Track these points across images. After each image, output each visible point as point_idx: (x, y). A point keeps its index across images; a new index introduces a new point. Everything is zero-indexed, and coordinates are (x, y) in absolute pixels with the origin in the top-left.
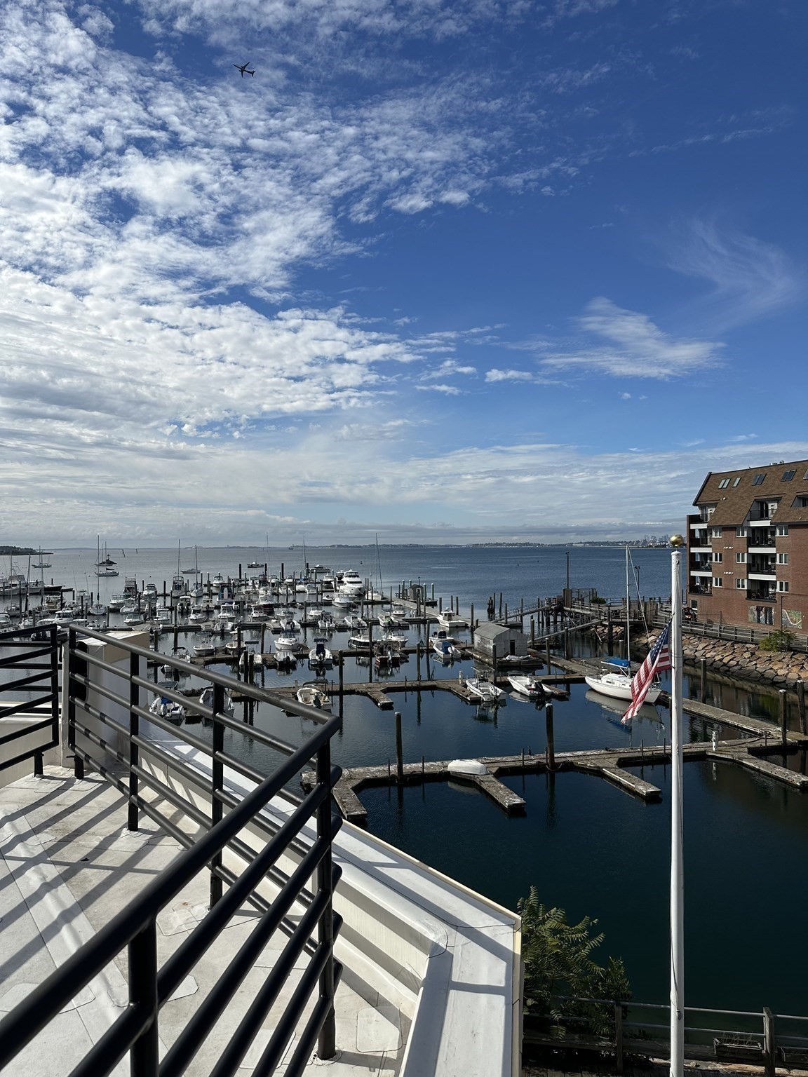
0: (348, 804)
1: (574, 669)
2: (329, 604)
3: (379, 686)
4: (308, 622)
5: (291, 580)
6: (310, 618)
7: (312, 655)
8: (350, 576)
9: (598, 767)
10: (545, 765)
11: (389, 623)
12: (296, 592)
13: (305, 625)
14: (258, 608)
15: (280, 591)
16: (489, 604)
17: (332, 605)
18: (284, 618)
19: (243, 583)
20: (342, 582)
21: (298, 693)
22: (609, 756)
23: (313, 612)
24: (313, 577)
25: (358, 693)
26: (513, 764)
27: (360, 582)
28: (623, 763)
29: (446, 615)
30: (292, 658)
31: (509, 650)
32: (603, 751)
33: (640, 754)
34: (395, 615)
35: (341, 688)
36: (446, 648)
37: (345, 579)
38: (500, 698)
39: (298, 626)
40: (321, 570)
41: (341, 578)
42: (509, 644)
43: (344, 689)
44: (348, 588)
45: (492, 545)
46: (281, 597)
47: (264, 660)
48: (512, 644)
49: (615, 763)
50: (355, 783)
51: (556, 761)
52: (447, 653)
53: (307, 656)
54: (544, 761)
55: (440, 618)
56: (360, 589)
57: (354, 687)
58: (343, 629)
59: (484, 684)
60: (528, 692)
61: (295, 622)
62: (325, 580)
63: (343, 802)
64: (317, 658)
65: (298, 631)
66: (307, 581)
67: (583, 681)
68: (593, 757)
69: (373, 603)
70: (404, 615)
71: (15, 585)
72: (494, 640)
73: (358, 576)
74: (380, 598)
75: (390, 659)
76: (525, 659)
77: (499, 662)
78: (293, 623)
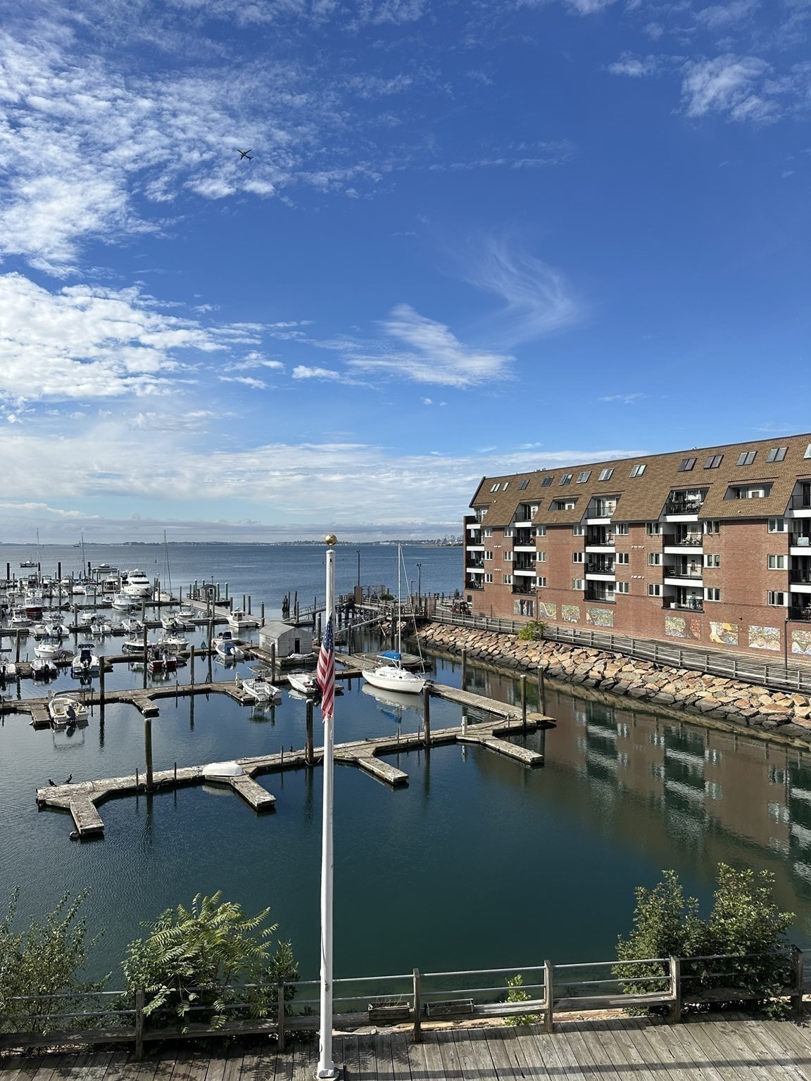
0: (84, 818)
1: (355, 664)
2: (107, 606)
3: (147, 692)
4: (79, 626)
5: (67, 581)
6: (83, 622)
7: (76, 662)
8: (136, 576)
9: (355, 758)
10: (304, 760)
11: (173, 625)
12: (72, 594)
13: (75, 630)
14: (20, 613)
15: (54, 593)
16: (284, 603)
17: (112, 607)
18: (50, 622)
19: (12, 584)
20: (127, 582)
21: (50, 705)
22: (367, 746)
23: (87, 616)
24: (95, 578)
25: (122, 701)
26: (272, 762)
27: (148, 583)
28: (379, 753)
29: (236, 615)
30: (51, 666)
31: (293, 648)
32: (363, 742)
33: (396, 743)
34: (180, 617)
35: (102, 696)
36: (229, 649)
37: (129, 580)
38: (275, 697)
39: (66, 631)
40: (105, 570)
41: (125, 578)
42: (294, 643)
43: (106, 697)
44: (133, 589)
45: (300, 543)
46: (54, 599)
47: (19, 671)
48: (297, 643)
49: (372, 752)
50: (97, 795)
51: (315, 755)
52: (229, 654)
53: (69, 664)
54: (304, 757)
55: (230, 618)
56: (147, 590)
57: (117, 695)
58: (119, 633)
59: (261, 683)
60: (305, 690)
61: (63, 627)
62: (108, 580)
63: (79, 817)
64: (82, 665)
65: (67, 637)
66: (86, 582)
67: (359, 675)
68: (352, 749)
69: (160, 604)
70: (191, 616)
72: (278, 639)
73: (145, 576)
74: (168, 600)
75: (165, 663)
76: (309, 657)
77: (283, 661)
78: (61, 629)
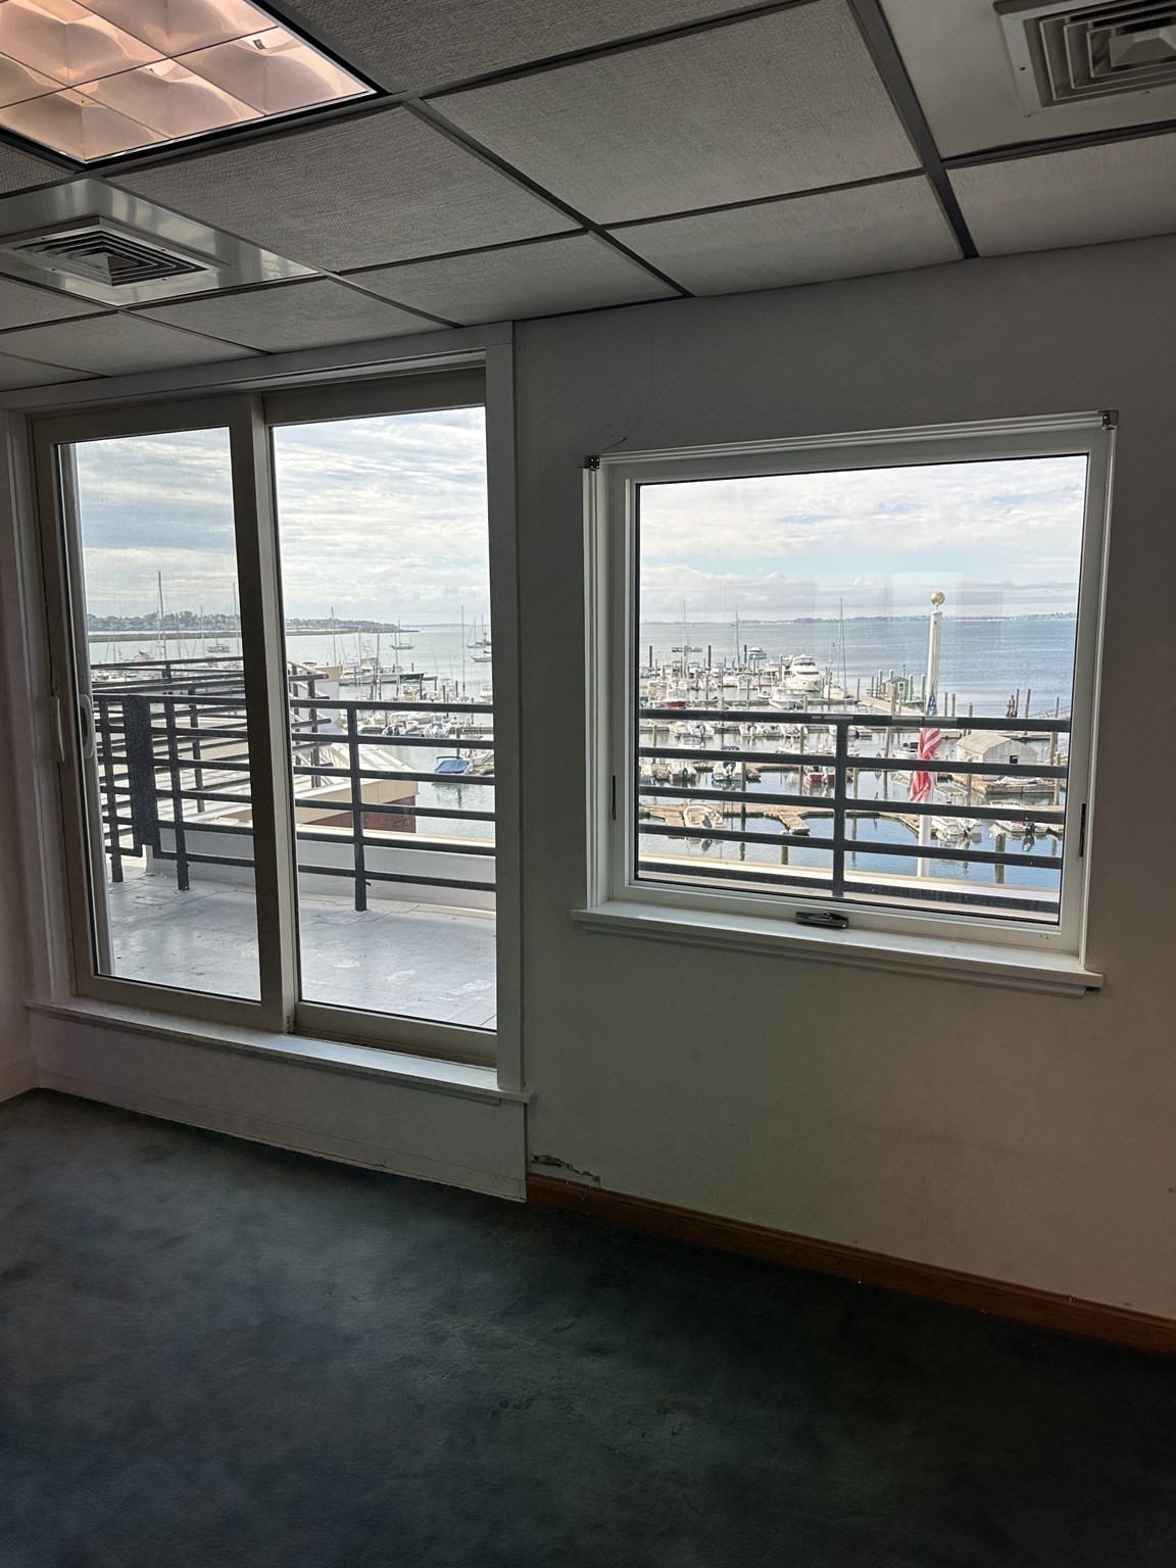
2: (762, 702)
5: (718, 670)
8: (802, 664)
12: (722, 687)
16: (1010, 706)
17: (768, 704)
19: (654, 672)
20: (791, 672)
21: (685, 813)
24: (752, 667)
25: (768, 817)
27: (817, 673)
30: (690, 770)
35: (744, 809)
37: (794, 669)
38: (973, 831)
41: (788, 667)
42: (1008, 760)
43: (748, 811)
44: (796, 681)
46: (700, 692)
48: (1013, 760)
53: (710, 769)
57: (762, 809)
58: (772, 735)
61: (707, 724)
62: (768, 670)
64: (724, 771)
66: (740, 671)
71: (369, 671)
72: (984, 755)
73: (814, 664)
74: (841, 697)
75: (825, 777)
76: (1030, 783)
77: (989, 786)
78: (704, 728)
